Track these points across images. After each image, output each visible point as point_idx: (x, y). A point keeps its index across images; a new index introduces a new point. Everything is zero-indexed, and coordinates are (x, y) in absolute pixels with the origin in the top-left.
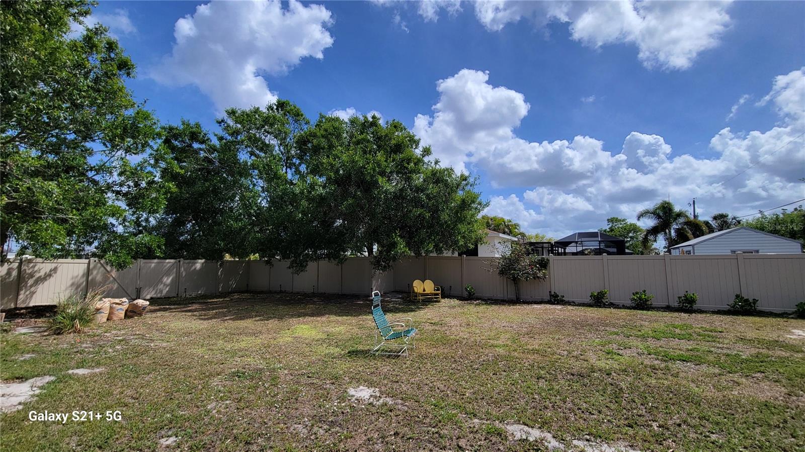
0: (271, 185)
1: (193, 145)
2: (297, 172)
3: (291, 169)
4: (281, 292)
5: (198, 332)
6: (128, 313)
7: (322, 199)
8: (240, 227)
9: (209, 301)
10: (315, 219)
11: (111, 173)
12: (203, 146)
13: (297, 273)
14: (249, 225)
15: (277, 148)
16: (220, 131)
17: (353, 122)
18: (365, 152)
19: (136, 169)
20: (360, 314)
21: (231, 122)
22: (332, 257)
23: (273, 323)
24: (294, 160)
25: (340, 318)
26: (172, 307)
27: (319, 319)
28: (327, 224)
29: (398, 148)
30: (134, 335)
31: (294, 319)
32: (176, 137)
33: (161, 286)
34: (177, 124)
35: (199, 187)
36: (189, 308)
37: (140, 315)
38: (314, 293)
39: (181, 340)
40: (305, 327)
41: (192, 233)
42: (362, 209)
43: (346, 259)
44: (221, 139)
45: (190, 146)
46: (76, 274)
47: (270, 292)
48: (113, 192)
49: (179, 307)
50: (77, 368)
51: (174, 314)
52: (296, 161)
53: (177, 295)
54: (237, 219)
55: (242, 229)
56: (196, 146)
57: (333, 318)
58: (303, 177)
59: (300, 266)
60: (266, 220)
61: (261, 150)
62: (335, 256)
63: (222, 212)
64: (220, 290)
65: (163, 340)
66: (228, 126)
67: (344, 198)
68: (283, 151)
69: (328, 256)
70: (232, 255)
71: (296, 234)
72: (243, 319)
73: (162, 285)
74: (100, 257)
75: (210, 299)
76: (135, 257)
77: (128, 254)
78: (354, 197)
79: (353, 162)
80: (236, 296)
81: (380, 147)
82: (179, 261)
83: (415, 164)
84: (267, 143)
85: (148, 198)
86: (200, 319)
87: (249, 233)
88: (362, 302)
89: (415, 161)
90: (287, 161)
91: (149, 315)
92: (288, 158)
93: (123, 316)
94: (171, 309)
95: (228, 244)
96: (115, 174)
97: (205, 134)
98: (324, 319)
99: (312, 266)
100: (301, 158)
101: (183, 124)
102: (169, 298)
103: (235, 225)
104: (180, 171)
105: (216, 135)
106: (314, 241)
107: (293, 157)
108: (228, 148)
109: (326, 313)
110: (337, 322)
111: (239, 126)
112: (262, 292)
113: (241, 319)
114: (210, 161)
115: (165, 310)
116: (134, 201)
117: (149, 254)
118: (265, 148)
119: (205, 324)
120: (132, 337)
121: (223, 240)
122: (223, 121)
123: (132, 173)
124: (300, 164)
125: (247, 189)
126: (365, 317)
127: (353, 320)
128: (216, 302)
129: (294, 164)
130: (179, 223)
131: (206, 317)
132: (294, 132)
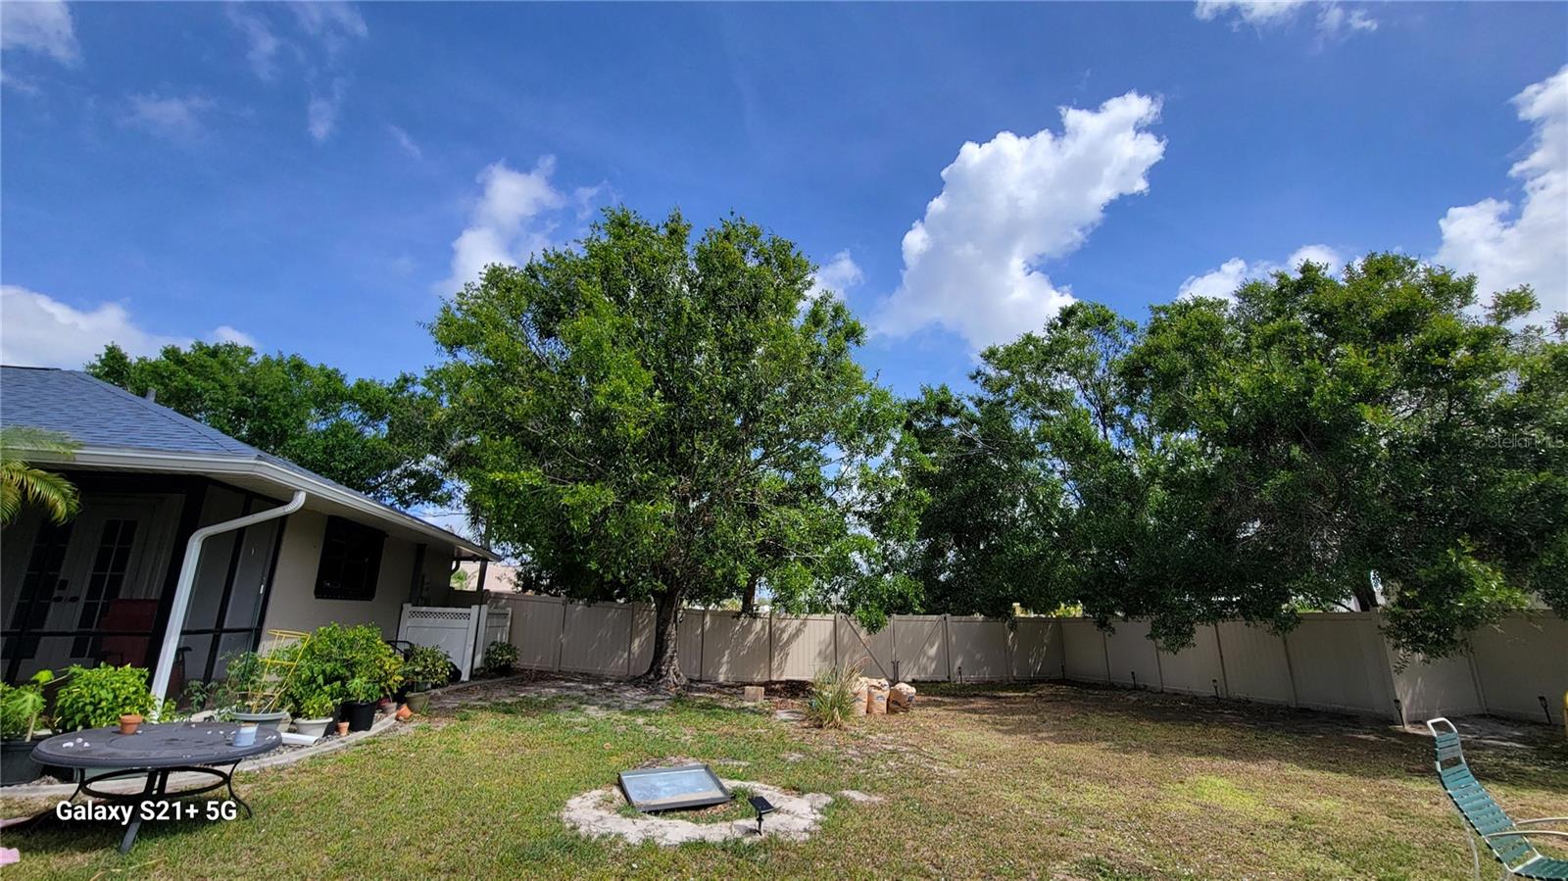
0: (1081, 467)
1: (943, 422)
2: (1128, 430)
3: (1113, 427)
4: (1136, 688)
5: (1001, 756)
6: (891, 705)
7: (1207, 483)
8: (1037, 553)
9: (1001, 694)
10: (1189, 526)
11: (850, 487)
12: (957, 420)
13: (1173, 648)
14: (1052, 548)
15: (1078, 394)
16: (977, 390)
17: (1248, 294)
18: (1297, 357)
19: (878, 477)
20: (1379, 774)
21: (991, 371)
22: (1256, 613)
23: (1141, 762)
24: (1117, 408)
25: (1316, 775)
26: (947, 700)
27: (1253, 767)
28: (1222, 534)
29: (1401, 321)
30: (907, 744)
31: (1188, 759)
32: (917, 415)
33: (923, 661)
34: (915, 395)
35: (958, 488)
36: (972, 706)
37: (906, 709)
38: (1216, 697)
39: (976, 767)
40: (1220, 782)
41: (957, 567)
42: (1319, 490)
43: (1294, 618)
44: (980, 403)
45: (939, 424)
46: (822, 638)
47: (1112, 687)
48: (855, 513)
49: (955, 701)
50: (852, 789)
51: (952, 714)
52: (1121, 410)
53: (949, 677)
54: (1028, 539)
55: (1039, 558)
56: (947, 421)
57: (1292, 770)
58: (1142, 441)
59: (1176, 632)
60: (1085, 537)
61: (1052, 404)
62: (1264, 608)
63: (997, 527)
64: (1015, 674)
65: (949, 763)
66: (988, 379)
67: (1261, 471)
68: (1092, 396)
69: (1246, 610)
70: (1025, 606)
71: (1154, 564)
72: (1074, 742)
73: (925, 659)
74: (849, 612)
75: (1002, 691)
76: (888, 613)
77: (880, 608)
78: (1290, 464)
79: (1270, 388)
80: (1046, 691)
81: (1336, 336)
82: (945, 618)
83: (1474, 348)
84: (1059, 389)
85: (896, 517)
86: (996, 730)
87: (1054, 563)
88: (1372, 738)
89: (1471, 340)
90: (1103, 413)
91: (916, 711)
92: (1105, 409)
93: (884, 708)
94: (945, 704)
95: (1020, 587)
96: (855, 488)
97: (958, 401)
98: (1268, 768)
99: (1203, 633)
100: (1130, 401)
101: (924, 393)
102: (937, 682)
103: (1026, 551)
104: (933, 469)
105: (971, 399)
106: (1201, 577)
107: (1115, 403)
108: (994, 413)
109: (1269, 756)
110: (1311, 785)
111: (1006, 373)
112: (1095, 686)
113: (1070, 740)
114: (969, 442)
115: (938, 704)
116: (877, 523)
117: (904, 608)
118: (1056, 400)
119: (1007, 743)
120: (905, 749)
121: (1010, 580)
122: (978, 373)
123: (875, 484)
124: (1131, 414)
125: (1036, 478)
126: (1398, 783)
127: (1365, 787)
128: (1015, 697)
129: (1119, 417)
130: (936, 552)
131: (1005, 728)
132: (1107, 356)
